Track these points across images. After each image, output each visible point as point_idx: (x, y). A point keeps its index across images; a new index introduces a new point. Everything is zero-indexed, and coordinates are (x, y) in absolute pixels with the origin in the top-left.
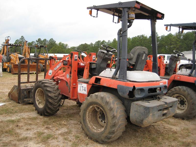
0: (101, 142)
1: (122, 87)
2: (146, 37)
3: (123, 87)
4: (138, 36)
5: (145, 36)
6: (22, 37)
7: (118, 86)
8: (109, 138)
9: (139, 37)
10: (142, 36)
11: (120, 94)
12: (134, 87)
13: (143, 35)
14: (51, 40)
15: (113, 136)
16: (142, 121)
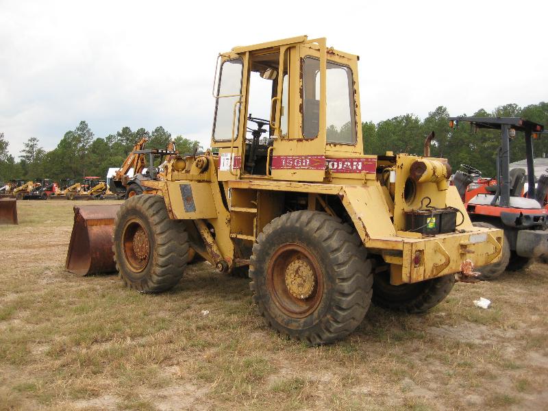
0: (482, 278)
1: (506, 215)
2: (417, 121)
3: (508, 214)
4: (395, 118)
5: (413, 118)
6: (83, 123)
7: (501, 213)
8: (493, 272)
9: (398, 122)
10: (408, 118)
11: (505, 221)
12: (521, 214)
13: (408, 115)
14: (157, 131)
15: (499, 268)
16: (533, 249)
